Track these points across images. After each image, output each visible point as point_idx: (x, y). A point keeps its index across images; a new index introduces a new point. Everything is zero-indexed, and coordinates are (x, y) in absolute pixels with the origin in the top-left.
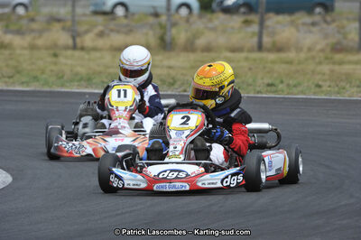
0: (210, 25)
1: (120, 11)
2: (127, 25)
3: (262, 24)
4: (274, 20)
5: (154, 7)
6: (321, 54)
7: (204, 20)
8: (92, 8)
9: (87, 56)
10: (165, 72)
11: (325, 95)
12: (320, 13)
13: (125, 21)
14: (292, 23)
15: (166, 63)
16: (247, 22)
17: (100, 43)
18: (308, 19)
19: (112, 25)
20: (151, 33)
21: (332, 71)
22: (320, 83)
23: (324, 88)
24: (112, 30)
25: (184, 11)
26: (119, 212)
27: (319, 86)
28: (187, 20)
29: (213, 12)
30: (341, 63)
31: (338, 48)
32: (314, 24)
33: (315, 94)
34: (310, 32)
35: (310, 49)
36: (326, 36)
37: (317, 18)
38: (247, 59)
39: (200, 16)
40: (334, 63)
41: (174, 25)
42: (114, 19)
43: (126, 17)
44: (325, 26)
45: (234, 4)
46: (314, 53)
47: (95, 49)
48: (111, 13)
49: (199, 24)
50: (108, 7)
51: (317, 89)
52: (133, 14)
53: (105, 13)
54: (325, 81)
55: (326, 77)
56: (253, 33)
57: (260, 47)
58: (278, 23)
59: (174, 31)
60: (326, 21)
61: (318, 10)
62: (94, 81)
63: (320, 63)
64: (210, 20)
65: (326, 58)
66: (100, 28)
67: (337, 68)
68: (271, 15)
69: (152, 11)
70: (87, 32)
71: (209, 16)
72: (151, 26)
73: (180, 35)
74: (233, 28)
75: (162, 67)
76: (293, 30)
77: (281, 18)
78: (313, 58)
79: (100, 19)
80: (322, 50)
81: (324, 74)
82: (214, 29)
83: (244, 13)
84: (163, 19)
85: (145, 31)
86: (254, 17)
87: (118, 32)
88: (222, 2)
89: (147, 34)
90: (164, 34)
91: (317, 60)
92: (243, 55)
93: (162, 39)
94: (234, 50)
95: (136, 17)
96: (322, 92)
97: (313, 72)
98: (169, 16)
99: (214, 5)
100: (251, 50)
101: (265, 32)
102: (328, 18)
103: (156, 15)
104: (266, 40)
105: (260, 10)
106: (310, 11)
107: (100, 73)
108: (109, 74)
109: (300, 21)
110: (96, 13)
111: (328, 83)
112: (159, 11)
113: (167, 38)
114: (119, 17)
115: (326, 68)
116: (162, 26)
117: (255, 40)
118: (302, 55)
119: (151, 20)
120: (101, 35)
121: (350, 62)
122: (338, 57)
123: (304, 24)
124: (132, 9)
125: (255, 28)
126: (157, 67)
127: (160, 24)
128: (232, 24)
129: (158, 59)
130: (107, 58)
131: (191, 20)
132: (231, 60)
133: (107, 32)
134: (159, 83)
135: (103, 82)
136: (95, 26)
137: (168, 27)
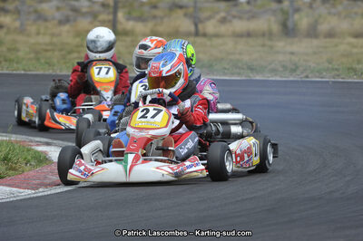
0: (333, 10)
2: (249, 11)
7: (327, 5)
9: (208, 43)
10: (287, 58)
13: (247, 8)
15: (289, 49)
17: (223, 29)
19: (234, 12)
20: (273, 19)
24: (234, 17)
26: (240, 199)
28: (311, 6)
41: (297, 10)
42: (236, 5)
43: (248, 3)
47: (217, 36)
49: (322, 10)
59: (296, 17)
62: (215, 68)
64: (334, 6)
66: (223, 14)
70: (209, 18)
72: (274, 12)
73: (303, 21)
74: (356, 13)
75: (285, 53)
79: (223, 5)
82: (339, 14)
84: (286, 4)
85: (267, 17)
87: (240, 18)
89: (269, 20)
90: (287, 19)
93: (284, 25)
94: (357, 36)
95: (259, 3)
98: (292, 1)
107: (222, 59)
108: (231, 60)
113: (290, 24)
114: (242, 3)
116: (284, 13)
119: (274, 6)
120: (223, 21)
126: (278, 52)
127: (282, 10)
128: (356, 9)
129: (280, 44)
130: (229, 44)
131: (314, 6)
132: (354, 47)
133: (229, 18)
134: (281, 69)
135: (225, 69)
136: (218, 13)
137: (291, 12)
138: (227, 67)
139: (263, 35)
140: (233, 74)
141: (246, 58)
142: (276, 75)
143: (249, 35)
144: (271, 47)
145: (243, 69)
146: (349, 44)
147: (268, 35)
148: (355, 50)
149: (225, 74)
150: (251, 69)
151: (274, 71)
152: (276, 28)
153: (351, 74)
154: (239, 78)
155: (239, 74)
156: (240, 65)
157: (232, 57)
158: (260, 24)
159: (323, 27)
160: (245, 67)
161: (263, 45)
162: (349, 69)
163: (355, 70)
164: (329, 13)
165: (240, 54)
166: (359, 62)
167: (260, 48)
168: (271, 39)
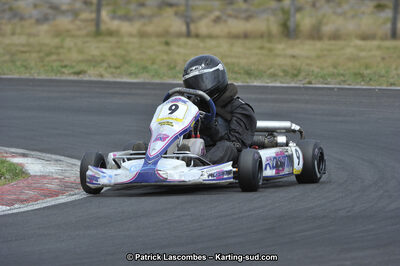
0: (339, 10)
2: (246, 11)
3: (396, 9)
7: (332, 4)
9: (201, 45)
10: (288, 62)
13: (244, 6)
15: (290, 52)
16: (380, 7)
17: (218, 29)
19: (230, 10)
20: (272, 18)
24: (230, 16)
28: (314, 5)
38: (379, 48)
41: (299, 9)
42: (231, 3)
47: (210, 37)
49: (327, 9)
56: (386, 19)
57: (394, 35)
59: (298, 16)
64: (339, 5)
66: (217, 13)
70: (201, 18)
72: (274, 12)
73: (306, 21)
74: (363, 13)
75: (285, 56)
79: (216, 4)
82: (344, 14)
84: (287, 3)
85: (265, 16)
87: (236, 17)
89: (268, 20)
90: (288, 19)
92: (375, 43)
93: (285, 25)
94: (365, 37)
100: (384, 38)
113: (291, 24)
114: (238, 2)
116: (285, 12)
117: (389, 26)
119: (274, 4)
120: (217, 20)
125: (388, 14)
126: (277, 56)
127: (282, 9)
128: (363, 9)
129: (280, 47)
130: (224, 46)
131: (318, 4)
132: (362, 50)
133: (224, 17)
134: (281, 74)
136: (211, 11)
137: (292, 11)
139: (262, 36)
141: (243, 62)
142: (276, 80)
143: (246, 36)
144: (271, 50)
145: (239, 73)
146: (355, 46)
147: (266, 36)
148: (363, 54)
150: (249, 73)
151: (274, 76)
152: (275, 29)
153: (359, 81)
156: (236, 69)
158: (257, 25)
159: (327, 29)
160: (242, 71)
161: (262, 48)
162: (355, 74)
163: (362, 76)
164: (335, 13)
166: (367, 67)
167: (258, 51)
168: (270, 41)
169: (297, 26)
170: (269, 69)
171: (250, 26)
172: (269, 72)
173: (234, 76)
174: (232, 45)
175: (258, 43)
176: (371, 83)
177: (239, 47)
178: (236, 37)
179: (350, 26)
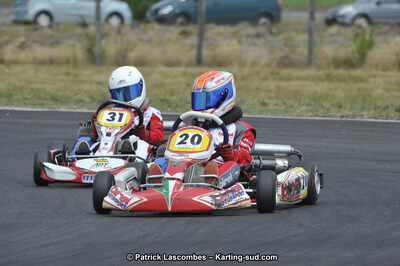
0: (144, 37)
1: (44, 21)
2: (52, 36)
3: (201, 36)
4: (214, 31)
5: (82, 16)
6: (266, 69)
7: (136, 31)
8: (12, 17)
9: (7, 71)
10: (94, 87)
11: (272, 114)
12: (264, 24)
13: (49, 32)
14: (235, 34)
15: (96, 78)
16: (185, 34)
17: (22, 55)
18: (251, 30)
19: (35, 36)
20: (78, 45)
21: (278, 88)
22: (266, 101)
23: (271, 107)
24: (35, 42)
25: (115, 21)
26: (44, 243)
27: (264, 104)
28: (119, 31)
29: (148, 22)
30: (289, 79)
31: (286, 63)
32: (258, 36)
33: (260, 112)
34: (254, 45)
35: (254, 64)
36: (272, 49)
37: (262, 29)
38: (184, 74)
39: (133, 27)
40: (281, 79)
41: (104, 36)
42: (36, 29)
43: (50, 26)
44: (270, 38)
45: (170, 13)
46: (258, 68)
47: (16, 62)
48: (34, 22)
49: (132, 36)
50: (30, 16)
51: (263, 108)
52: (58, 24)
53: (27, 23)
54: (270, 98)
55: (273, 94)
56: (192, 46)
57: (199, 61)
58: (219, 34)
59: (103, 42)
60: (271, 33)
61: (263, 20)
62: (16, 97)
63: (266, 79)
64: (144, 31)
65: (272, 74)
66: (22, 39)
67: (284, 84)
68: (212, 25)
69: (79, 20)
70: (7, 43)
71: (142, 26)
72: (79, 38)
73: (111, 47)
74: (169, 40)
75: (91, 83)
76: (235, 42)
77: (222, 29)
78: (258, 73)
79: (22, 29)
80: (268, 65)
81: (270, 91)
82: (149, 41)
83: (181, 24)
84: (92, 29)
85: (71, 42)
86: (192, 28)
87: (42, 44)
88: (157, 11)
89: (73, 46)
90: (92, 46)
91: (262, 75)
92: (181, 69)
93: (90, 51)
94: (170, 64)
95: (62, 27)
96: (268, 111)
97: (258, 88)
98: (99, 26)
99: (148, 14)
100: (189, 65)
101: (205, 44)
102: (274, 30)
103: (84, 25)
104: (206, 52)
105: (199, 20)
106: (254, 21)
107: (22, 88)
108: (32, 90)
109: (243, 33)
110: (17, 22)
111: (274, 101)
112: (88, 20)
113: (96, 49)
114: (42, 28)
115: (272, 84)
116: (90, 38)
117: (194, 53)
118: (246, 70)
119: (79, 30)
120: (23, 46)
121: (299, 78)
122: (286, 72)
123: (248, 36)
124: (57, 18)
125: (193, 40)
126: (85, 82)
127: (87, 35)
128: (168, 36)
129: (87, 73)
130: (30, 72)
131: (123, 31)
132: (167, 76)
133: (28, 43)
134: (88, 100)
135: (26, 99)
136: (15, 37)
137: (98, 38)
138: (29, 97)
139: (67, 62)
140: (34, 105)
141: (49, 88)
142: (83, 106)
143: (51, 62)
144: (76, 76)
145: (46, 99)
146: (161, 73)
147: (73, 62)
148: (168, 81)
149: (26, 105)
150: (55, 99)
151: (80, 102)
152: (81, 54)
153: (165, 107)
154: (41, 110)
155: (42, 105)
156: (42, 95)
157: (34, 86)
158: (63, 51)
159: (133, 55)
160: (48, 97)
161: (67, 74)
162: (162, 100)
163: (169, 102)
164: (140, 40)
165: (42, 83)
166: (172, 94)
167: (64, 77)
168: (75, 67)
169: (103, 52)
170: (76, 94)
171: (55, 52)
172: (75, 98)
173: (41, 102)
174: (37, 71)
175: (64, 69)
176: (178, 109)
177: (44, 73)
178: (42, 63)
179: (156, 53)
